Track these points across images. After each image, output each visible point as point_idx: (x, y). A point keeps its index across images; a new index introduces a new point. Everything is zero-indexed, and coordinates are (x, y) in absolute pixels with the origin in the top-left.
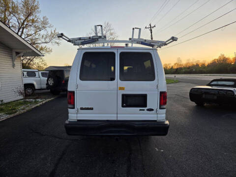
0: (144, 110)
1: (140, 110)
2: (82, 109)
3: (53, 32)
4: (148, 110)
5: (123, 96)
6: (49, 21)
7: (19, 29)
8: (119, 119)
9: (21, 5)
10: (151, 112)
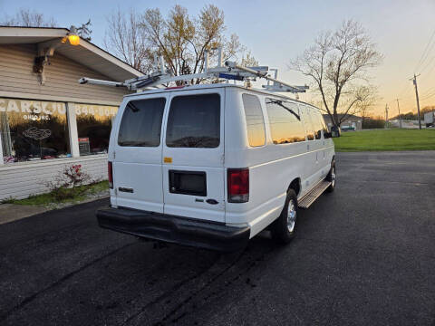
0: (202, 201)
1: (197, 200)
2: (121, 189)
3: (245, 58)
4: (209, 201)
5: (171, 172)
6: (240, 40)
7: (197, 62)
8: (166, 212)
9: (200, 25)
10: (214, 206)
